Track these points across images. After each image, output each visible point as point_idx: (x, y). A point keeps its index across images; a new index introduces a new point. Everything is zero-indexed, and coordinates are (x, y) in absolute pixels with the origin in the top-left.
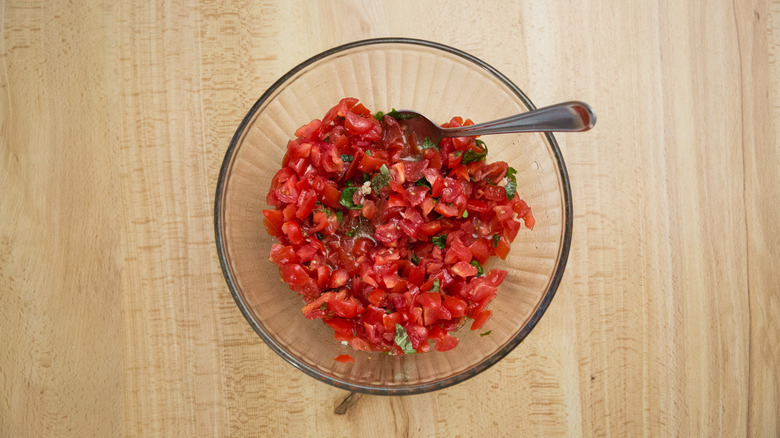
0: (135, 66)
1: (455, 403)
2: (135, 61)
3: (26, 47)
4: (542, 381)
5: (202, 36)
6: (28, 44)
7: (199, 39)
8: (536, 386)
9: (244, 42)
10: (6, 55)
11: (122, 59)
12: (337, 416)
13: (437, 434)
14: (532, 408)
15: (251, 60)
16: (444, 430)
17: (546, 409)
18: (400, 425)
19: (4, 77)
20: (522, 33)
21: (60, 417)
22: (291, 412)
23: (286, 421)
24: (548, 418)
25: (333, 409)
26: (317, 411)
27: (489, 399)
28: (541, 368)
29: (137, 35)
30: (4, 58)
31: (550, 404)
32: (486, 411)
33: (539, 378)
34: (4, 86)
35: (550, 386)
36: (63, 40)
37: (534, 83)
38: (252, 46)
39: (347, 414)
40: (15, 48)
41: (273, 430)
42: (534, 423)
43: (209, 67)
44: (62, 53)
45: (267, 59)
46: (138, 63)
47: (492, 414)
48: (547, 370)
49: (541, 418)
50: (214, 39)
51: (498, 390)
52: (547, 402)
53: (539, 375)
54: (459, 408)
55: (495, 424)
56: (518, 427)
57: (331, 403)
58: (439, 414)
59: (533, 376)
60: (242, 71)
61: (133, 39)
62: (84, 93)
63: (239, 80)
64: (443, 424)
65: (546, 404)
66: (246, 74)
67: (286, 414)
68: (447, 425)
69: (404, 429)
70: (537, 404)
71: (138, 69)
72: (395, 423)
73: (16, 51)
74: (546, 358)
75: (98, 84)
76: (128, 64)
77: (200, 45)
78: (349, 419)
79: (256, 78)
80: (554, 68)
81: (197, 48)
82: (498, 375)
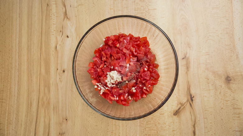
0: (114, 11)
1: (210, 113)
2: (114, 9)
3: (83, 5)
4: (236, 107)
5: (134, 2)
6: (83, 4)
7: (133, 3)
8: (234, 108)
9: (147, 4)
10: (76, 7)
11: (111, 9)
12: (174, 116)
13: (204, 122)
14: (233, 115)
15: (149, 9)
16: (206, 121)
17: (238, 116)
18: (193, 119)
19: (76, 13)
20: (231, 2)
21: (92, 114)
22: (160, 114)
23: (159, 117)
24: (238, 118)
25: (173, 114)
26: (168, 114)
27: (220, 112)
28: (236, 103)
29: (115, 2)
30: (76, 8)
31: (239, 114)
32: (219, 116)
33: (235, 106)
34: (76, 16)
35: (239, 109)
36: (93, 3)
37: (235, 18)
38: (149, 6)
39: (177, 116)
40: (79, 5)
41: (155, 119)
42: (234, 120)
43: (136, 11)
44: (93, 7)
45: (154, 9)
46: (115, 10)
47: (221, 117)
48: (238, 104)
49: (236, 118)
50: (138, 3)
51: (223, 110)
52: (238, 113)
53: (235, 105)
54: (211, 114)
55: (222, 120)
56: (229, 121)
57: (172, 112)
58: (205, 116)
59: (234, 106)
60: (146, 13)
61: (114, 3)
62: (99, 19)
63: (145, 15)
64: (206, 119)
65: (237, 114)
66: (147, 14)
67: (159, 115)
68: (207, 119)
69: (194, 120)
70: (235, 114)
71: (115, 12)
72: (192, 118)
73: (79, 6)
74: (238, 100)
75: (103, 16)
76: (112, 10)
77: (133, 5)
78: (178, 117)
79: (150, 15)
80: (241, 13)
81: (133, 6)
82: (223, 105)
